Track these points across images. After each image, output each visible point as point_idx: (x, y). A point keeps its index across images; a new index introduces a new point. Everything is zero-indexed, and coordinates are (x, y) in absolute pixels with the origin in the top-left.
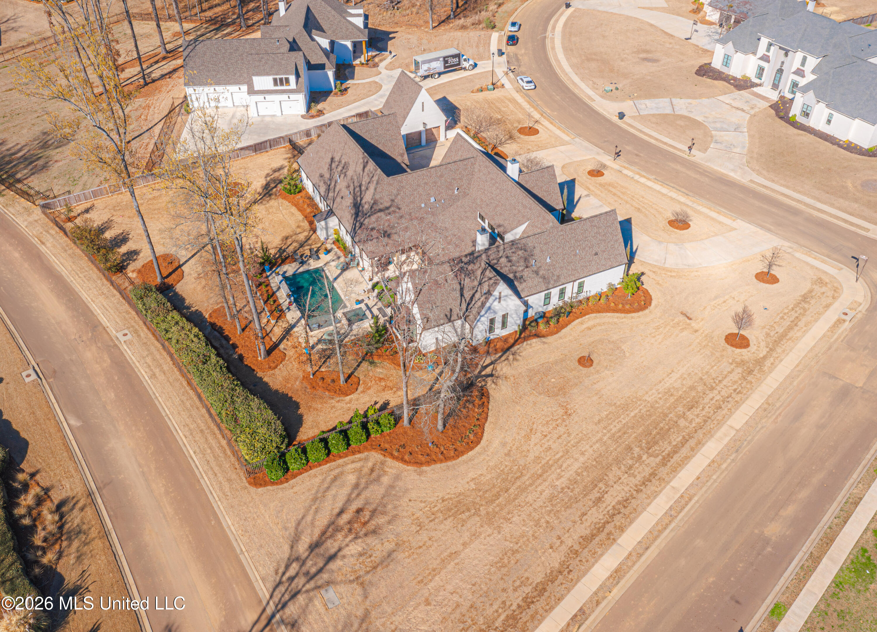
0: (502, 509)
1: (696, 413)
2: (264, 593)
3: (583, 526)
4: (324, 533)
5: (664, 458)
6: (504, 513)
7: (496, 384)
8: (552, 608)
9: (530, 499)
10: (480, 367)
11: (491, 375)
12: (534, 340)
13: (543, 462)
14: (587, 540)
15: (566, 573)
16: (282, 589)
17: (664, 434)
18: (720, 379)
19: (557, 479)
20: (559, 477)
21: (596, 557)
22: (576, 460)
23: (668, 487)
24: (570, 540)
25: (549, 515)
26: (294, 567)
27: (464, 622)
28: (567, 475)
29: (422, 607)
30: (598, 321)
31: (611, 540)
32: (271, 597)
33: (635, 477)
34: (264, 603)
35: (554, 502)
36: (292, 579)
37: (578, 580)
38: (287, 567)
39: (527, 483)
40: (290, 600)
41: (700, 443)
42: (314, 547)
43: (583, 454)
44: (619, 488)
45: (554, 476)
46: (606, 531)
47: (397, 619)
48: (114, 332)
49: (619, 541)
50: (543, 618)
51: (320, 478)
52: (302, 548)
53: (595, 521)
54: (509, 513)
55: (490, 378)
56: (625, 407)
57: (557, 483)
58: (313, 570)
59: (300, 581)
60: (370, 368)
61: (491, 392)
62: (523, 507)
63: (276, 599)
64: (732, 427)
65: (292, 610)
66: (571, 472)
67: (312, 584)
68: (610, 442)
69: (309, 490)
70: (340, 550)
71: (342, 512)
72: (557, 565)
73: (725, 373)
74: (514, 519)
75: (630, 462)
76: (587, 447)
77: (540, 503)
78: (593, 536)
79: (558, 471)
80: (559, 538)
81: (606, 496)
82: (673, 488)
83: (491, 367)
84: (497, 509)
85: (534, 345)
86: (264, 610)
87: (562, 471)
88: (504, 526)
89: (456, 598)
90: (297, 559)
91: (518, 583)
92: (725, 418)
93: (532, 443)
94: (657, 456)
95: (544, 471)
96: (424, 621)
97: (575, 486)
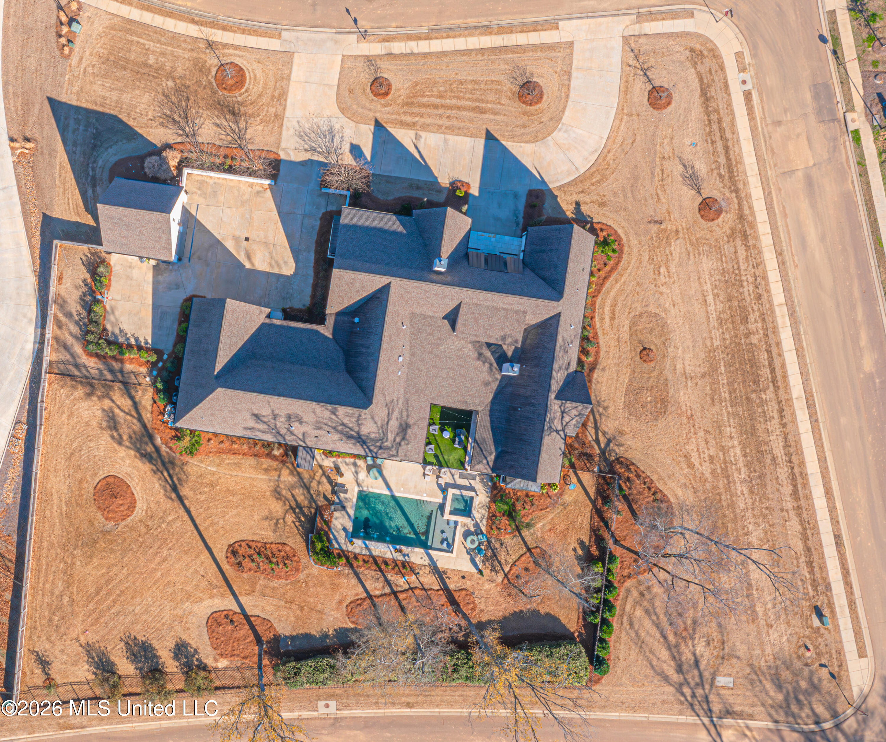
0: (737, 531)
1: (753, 320)
2: (691, 719)
3: (785, 487)
4: (674, 658)
5: (773, 382)
6: (741, 532)
7: (622, 445)
8: (823, 553)
9: (742, 505)
10: (593, 443)
11: (609, 441)
12: (596, 375)
13: (719, 471)
14: (795, 494)
15: (808, 526)
16: (697, 707)
17: (754, 363)
18: (736, 267)
19: (740, 474)
20: (739, 470)
21: (809, 497)
22: (733, 447)
23: (794, 401)
24: (788, 503)
25: (762, 503)
26: (687, 691)
27: (797, 613)
28: (741, 464)
29: (771, 631)
30: (608, 302)
31: (804, 476)
32: (698, 716)
33: (773, 418)
34: (699, 722)
35: (756, 491)
36: (694, 696)
37: (816, 522)
38: (683, 694)
39: (729, 497)
40: (708, 706)
41: (778, 344)
42: (680, 669)
43: (732, 438)
44: (775, 437)
45: (736, 475)
46: (797, 475)
47: (768, 651)
48: (316, 713)
49: (809, 472)
50: (825, 563)
51: (623, 634)
52: (675, 677)
53: (786, 475)
54: (744, 529)
55: (611, 445)
56: (713, 369)
57: (743, 476)
58: (697, 679)
59: (699, 692)
60: (532, 531)
61: (627, 455)
62: (745, 516)
63: (701, 713)
64: (780, 305)
65: (716, 708)
66: (741, 460)
67: (707, 686)
68: (734, 409)
69: (630, 649)
70: (694, 654)
71: (665, 638)
72: (800, 527)
73: (733, 257)
74: (750, 528)
75: (760, 410)
76: (728, 429)
77: (749, 501)
78: (795, 486)
79: (734, 467)
80: (782, 510)
81: (774, 452)
82: (797, 398)
83: (600, 434)
84: (735, 534)
85: (599, 379)
86: (704, 725)
87: (736, 464)
88: (750, 539)
89: (778, 607)
90: (681, 685)
91: (795, 562)
92: (770, 302)
93: (697, 465)
94: (768, 387)
95: (728, 477)
96: (781, 636)
97: (753, 466)
